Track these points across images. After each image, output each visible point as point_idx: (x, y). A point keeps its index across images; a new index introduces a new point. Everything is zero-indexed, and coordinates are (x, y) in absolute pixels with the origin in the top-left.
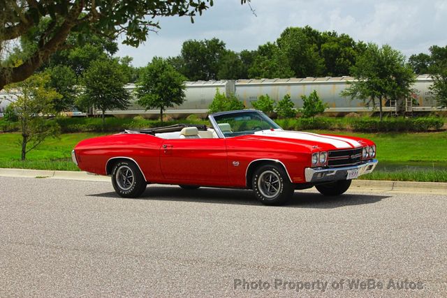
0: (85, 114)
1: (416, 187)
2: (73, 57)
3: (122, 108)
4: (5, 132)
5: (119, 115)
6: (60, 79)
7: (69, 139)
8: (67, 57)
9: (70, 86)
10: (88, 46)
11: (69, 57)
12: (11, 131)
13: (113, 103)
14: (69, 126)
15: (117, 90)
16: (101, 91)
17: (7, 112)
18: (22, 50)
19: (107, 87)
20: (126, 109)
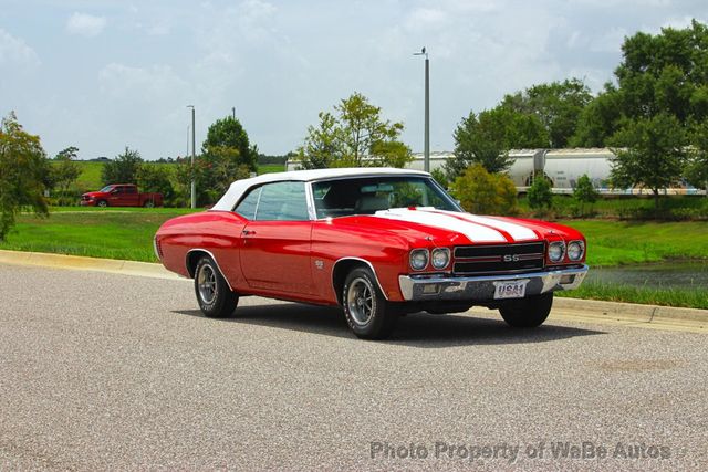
0: (704, 192)
2: (697, 100)
4: (575, 218)
6: (662, 135)
8: (688, 101)
9: (679, 147)
12: (584, 217)
14: (674, 211)
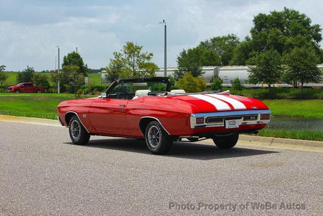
0: (291, 86)
3: (316, 82)
5: (315, 87)
6: (271, 59)
7: (276, 104)
8: (283, 44)
9: (279, 65)
10: (299, 36)
11: (285, 43)
13: (309, 78)
14: (278, 94)
15: (312, 69)
16: (299, 69)
17: (235, 83)
18: (251, 39)
19: (304, 66)
20: (319, 83)
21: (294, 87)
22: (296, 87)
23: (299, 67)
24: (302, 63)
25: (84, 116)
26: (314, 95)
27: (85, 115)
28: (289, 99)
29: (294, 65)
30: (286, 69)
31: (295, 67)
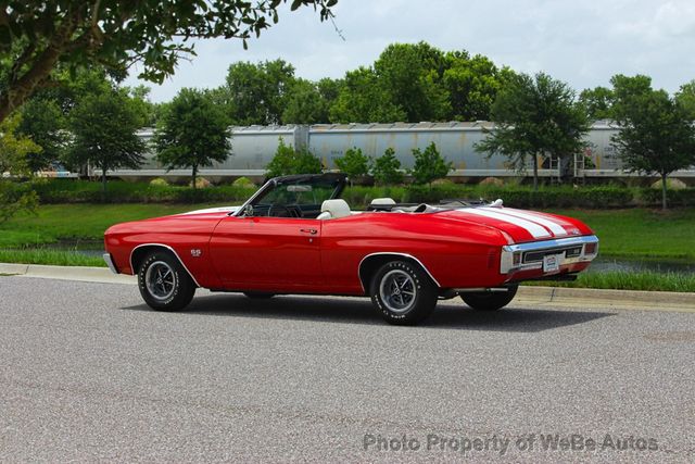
0: (75, 175)
1: (589, 297)
3: (135, 168)
5: (128, 177)
7: (50, 214)
9: (53, 131)
13: (118, 158)
14: (51, 193)
15: (126, 139)
16: (99, 139)
19: (109, 133)
20: (140, 169)
21: (82, 178)
22: (85, 177)
23: (98, 135)
24: (107, 126)
25: (196, 253)
26: (132, 195)
27: (199, 252)
28: (77, 202)
29: (88, 130)
30: (69, 139)
31: (89, 136)
